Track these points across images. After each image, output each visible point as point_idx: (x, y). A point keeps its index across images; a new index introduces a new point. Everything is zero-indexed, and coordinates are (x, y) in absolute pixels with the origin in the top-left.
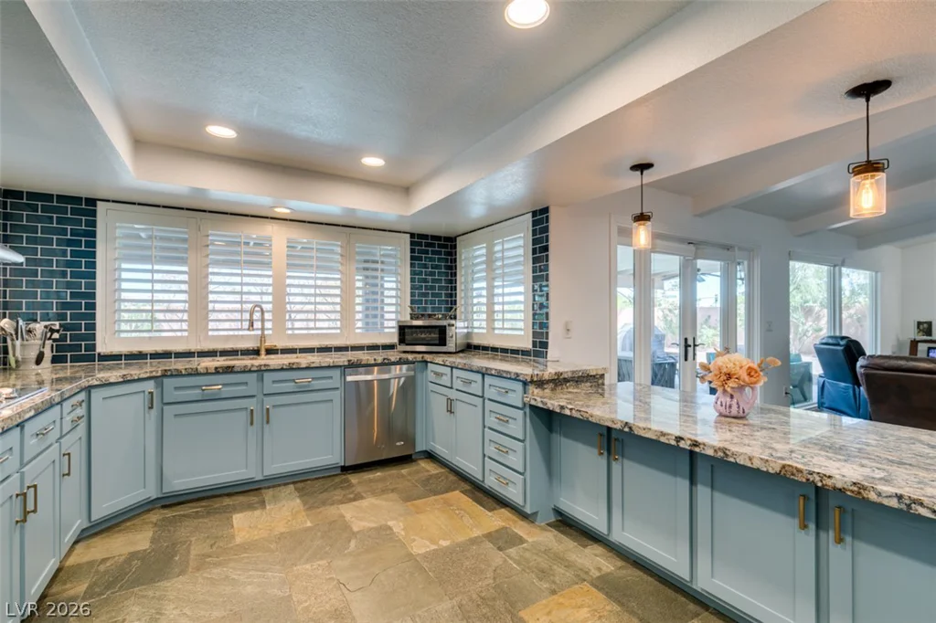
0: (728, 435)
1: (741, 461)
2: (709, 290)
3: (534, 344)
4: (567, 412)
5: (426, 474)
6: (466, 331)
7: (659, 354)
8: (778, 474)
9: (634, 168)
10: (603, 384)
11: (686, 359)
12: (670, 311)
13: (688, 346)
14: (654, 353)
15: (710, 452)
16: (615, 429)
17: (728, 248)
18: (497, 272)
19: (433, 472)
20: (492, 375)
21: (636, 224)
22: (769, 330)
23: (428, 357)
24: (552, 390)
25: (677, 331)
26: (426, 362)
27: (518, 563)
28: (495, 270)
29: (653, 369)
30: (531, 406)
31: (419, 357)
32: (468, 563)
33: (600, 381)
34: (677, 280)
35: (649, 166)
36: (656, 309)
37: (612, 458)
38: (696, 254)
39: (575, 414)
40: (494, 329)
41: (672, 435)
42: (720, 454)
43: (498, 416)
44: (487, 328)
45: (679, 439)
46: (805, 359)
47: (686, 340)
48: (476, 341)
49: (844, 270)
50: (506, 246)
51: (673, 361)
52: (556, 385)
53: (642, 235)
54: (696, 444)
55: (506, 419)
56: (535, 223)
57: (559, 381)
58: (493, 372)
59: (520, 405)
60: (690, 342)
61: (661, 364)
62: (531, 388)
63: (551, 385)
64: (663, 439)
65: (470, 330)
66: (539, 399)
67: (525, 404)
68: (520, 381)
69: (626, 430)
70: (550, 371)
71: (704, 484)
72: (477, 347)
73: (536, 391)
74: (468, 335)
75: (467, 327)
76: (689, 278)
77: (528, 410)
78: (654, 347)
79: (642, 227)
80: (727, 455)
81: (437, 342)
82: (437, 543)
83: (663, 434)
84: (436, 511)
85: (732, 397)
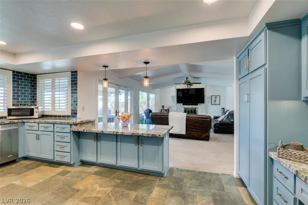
0: (124, 130)
1: (125, 134)
2: (122, 98)
3: (72, 113)
4: (85, 131)
5: (25, 164)
6: (42, 110)
7: (109, 116)
8: (131, 135)
9: (104, 66)
10: (95, 123)
11: (116, 116)
12: (113, 103)
13: (117, 112)
14: (108, 115)
15: (120, 134)
16: (99, 133)
17: (126, 87)
18: (56, 89)
19: (29, 163)
20: (58, 124)
21: (104, 81)
22: (135, 108)
23: (24, 120)
24: (80, 126)
25: (114, 109)
26: (24, 122)
27: (70, 177)
28: (55, 89)
29: (108, 120)
30: (73, 131)
31: (20, 121)
32: (52, 182)
33: (94, 123)
34: (114, 94)
35: (107, 67)
36: (109, 102)
37: (98, 141)
38: (119, 88)
39: (88, 131)
40: (55, 109)
41: (112, 131)
42: (122, 133)
43: (60, 137)
44: (52, 109)
45: (114, 132)
46: (143, 115)
47: (116, 111)
48: (46, 114)
49: (150, 94)
50: (60, 81)
51: (113, 117)
52: (81, 125)
53: (105, 84)
54: (117, 132)
55: (63, 137)
56: (72, 75)
57: (82, 123)
58: (58, 123)
59: (69, 132)
60: (117, 111)
61: (110, 118)
62: (73, 126)
63: (80, 125)
64: (110, 133)
65: (43, 110)
66: (76, 129)
67: (71, 131)
68: (69, 124)
69: (102, 132)
70: (78, 121)
71: (119, 142)
72: (47, 116)
73: (75, 127)
74: (43, 112)
75: (43, 109)
76: (117, 94)
77: (72, 133)
78: (108, 114)
79: (105, 82)
80: (123, 133)
81: (29, 115)
82: (38, 182)
83: (110, 132)
84: (34, 174)
85: (125, 122)
